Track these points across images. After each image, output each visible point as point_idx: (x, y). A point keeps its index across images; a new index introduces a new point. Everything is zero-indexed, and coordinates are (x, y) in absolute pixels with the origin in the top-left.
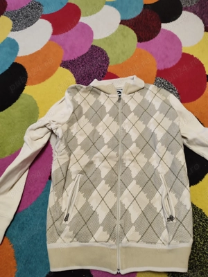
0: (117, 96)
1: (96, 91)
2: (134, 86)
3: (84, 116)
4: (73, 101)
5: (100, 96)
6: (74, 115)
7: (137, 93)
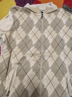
0: (40, 14)
1: (28, 11)
2: (51, 8)
3: (20, 27)
4: (14, 17)
5: (31, 15)
6: (14, 26)
7: (52, 13)
